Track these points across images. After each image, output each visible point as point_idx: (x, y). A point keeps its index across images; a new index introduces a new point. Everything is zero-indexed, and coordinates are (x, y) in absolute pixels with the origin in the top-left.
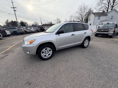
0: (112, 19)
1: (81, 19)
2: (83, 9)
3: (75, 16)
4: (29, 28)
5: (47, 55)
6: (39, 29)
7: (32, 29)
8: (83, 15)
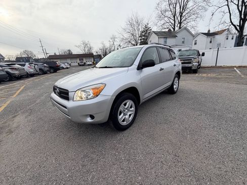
0: (183, 42)
2: (135, 23)
3: (122, 37)
4: (17, 66)
5: (127, 117)
6: (45, 67)
8: (137, 36)
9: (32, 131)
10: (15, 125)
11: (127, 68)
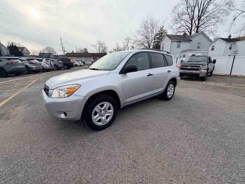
0: (198, 47)
1: (146, 45)
2: (149, 26)
3: (135, 39)
4: (35, 61)
5: (104, 118)
6: (60, 63)
7: (44, 63)
8: (151, 38)
9: (24, 121)
10: (14, 114)
11: (109, 71)
